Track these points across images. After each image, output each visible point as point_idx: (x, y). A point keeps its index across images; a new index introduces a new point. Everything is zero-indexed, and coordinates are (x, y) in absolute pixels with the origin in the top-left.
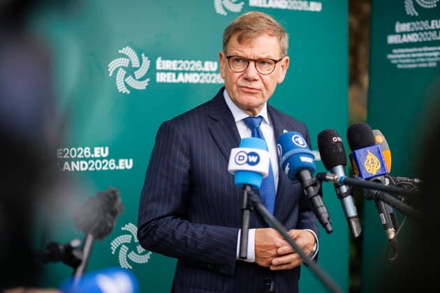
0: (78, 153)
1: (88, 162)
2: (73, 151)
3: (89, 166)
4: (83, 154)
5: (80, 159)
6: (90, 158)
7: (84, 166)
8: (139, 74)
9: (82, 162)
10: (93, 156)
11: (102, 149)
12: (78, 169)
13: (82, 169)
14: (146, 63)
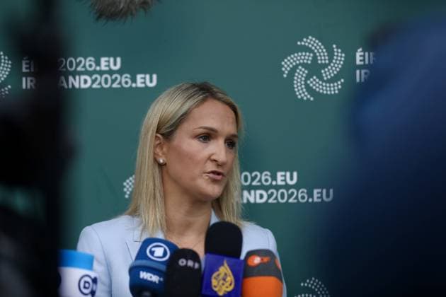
0: (253, 179)
1: (267, 191)
2: (246, 178)
3: (270, 196)
4: (260, 181)
5: (256, 188)
6: (271, 186)
7: (261, 196)
8: (328, 73)
9: (258, 192)
10: (274, 183)
11: (288, 174)
12: (252, 200)
13: (259, 201)
14: (339, 57)
